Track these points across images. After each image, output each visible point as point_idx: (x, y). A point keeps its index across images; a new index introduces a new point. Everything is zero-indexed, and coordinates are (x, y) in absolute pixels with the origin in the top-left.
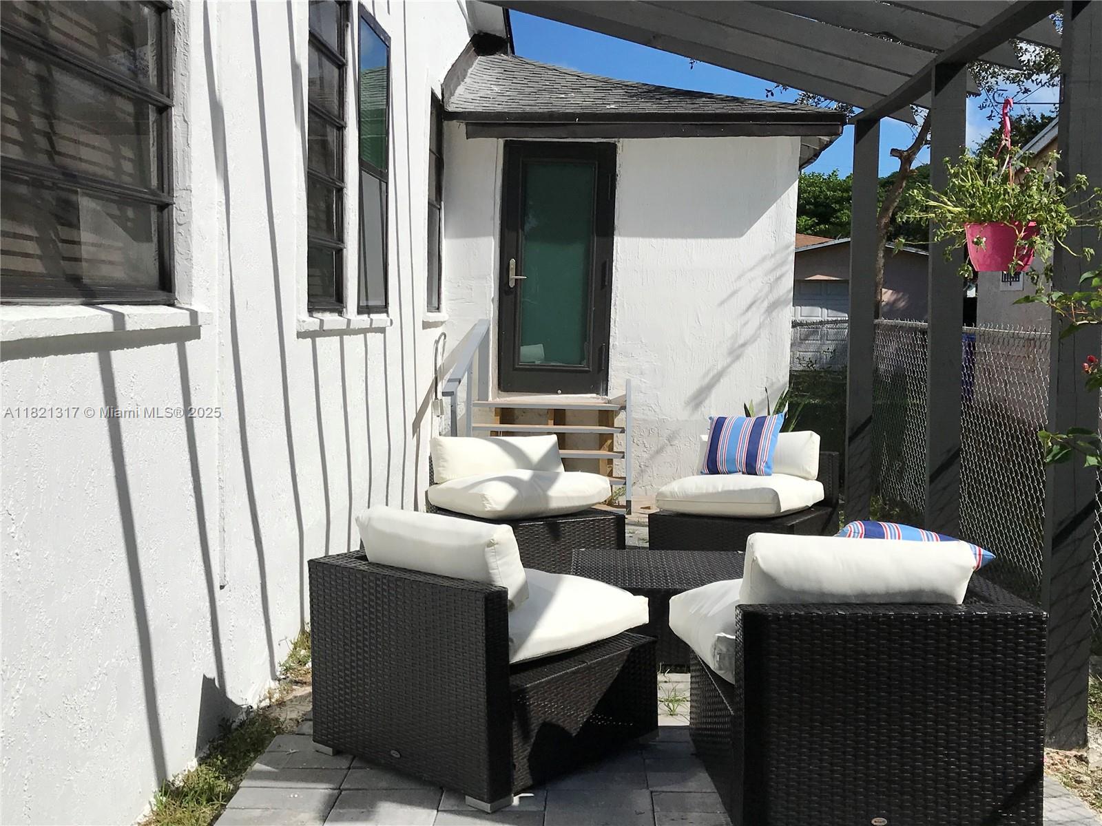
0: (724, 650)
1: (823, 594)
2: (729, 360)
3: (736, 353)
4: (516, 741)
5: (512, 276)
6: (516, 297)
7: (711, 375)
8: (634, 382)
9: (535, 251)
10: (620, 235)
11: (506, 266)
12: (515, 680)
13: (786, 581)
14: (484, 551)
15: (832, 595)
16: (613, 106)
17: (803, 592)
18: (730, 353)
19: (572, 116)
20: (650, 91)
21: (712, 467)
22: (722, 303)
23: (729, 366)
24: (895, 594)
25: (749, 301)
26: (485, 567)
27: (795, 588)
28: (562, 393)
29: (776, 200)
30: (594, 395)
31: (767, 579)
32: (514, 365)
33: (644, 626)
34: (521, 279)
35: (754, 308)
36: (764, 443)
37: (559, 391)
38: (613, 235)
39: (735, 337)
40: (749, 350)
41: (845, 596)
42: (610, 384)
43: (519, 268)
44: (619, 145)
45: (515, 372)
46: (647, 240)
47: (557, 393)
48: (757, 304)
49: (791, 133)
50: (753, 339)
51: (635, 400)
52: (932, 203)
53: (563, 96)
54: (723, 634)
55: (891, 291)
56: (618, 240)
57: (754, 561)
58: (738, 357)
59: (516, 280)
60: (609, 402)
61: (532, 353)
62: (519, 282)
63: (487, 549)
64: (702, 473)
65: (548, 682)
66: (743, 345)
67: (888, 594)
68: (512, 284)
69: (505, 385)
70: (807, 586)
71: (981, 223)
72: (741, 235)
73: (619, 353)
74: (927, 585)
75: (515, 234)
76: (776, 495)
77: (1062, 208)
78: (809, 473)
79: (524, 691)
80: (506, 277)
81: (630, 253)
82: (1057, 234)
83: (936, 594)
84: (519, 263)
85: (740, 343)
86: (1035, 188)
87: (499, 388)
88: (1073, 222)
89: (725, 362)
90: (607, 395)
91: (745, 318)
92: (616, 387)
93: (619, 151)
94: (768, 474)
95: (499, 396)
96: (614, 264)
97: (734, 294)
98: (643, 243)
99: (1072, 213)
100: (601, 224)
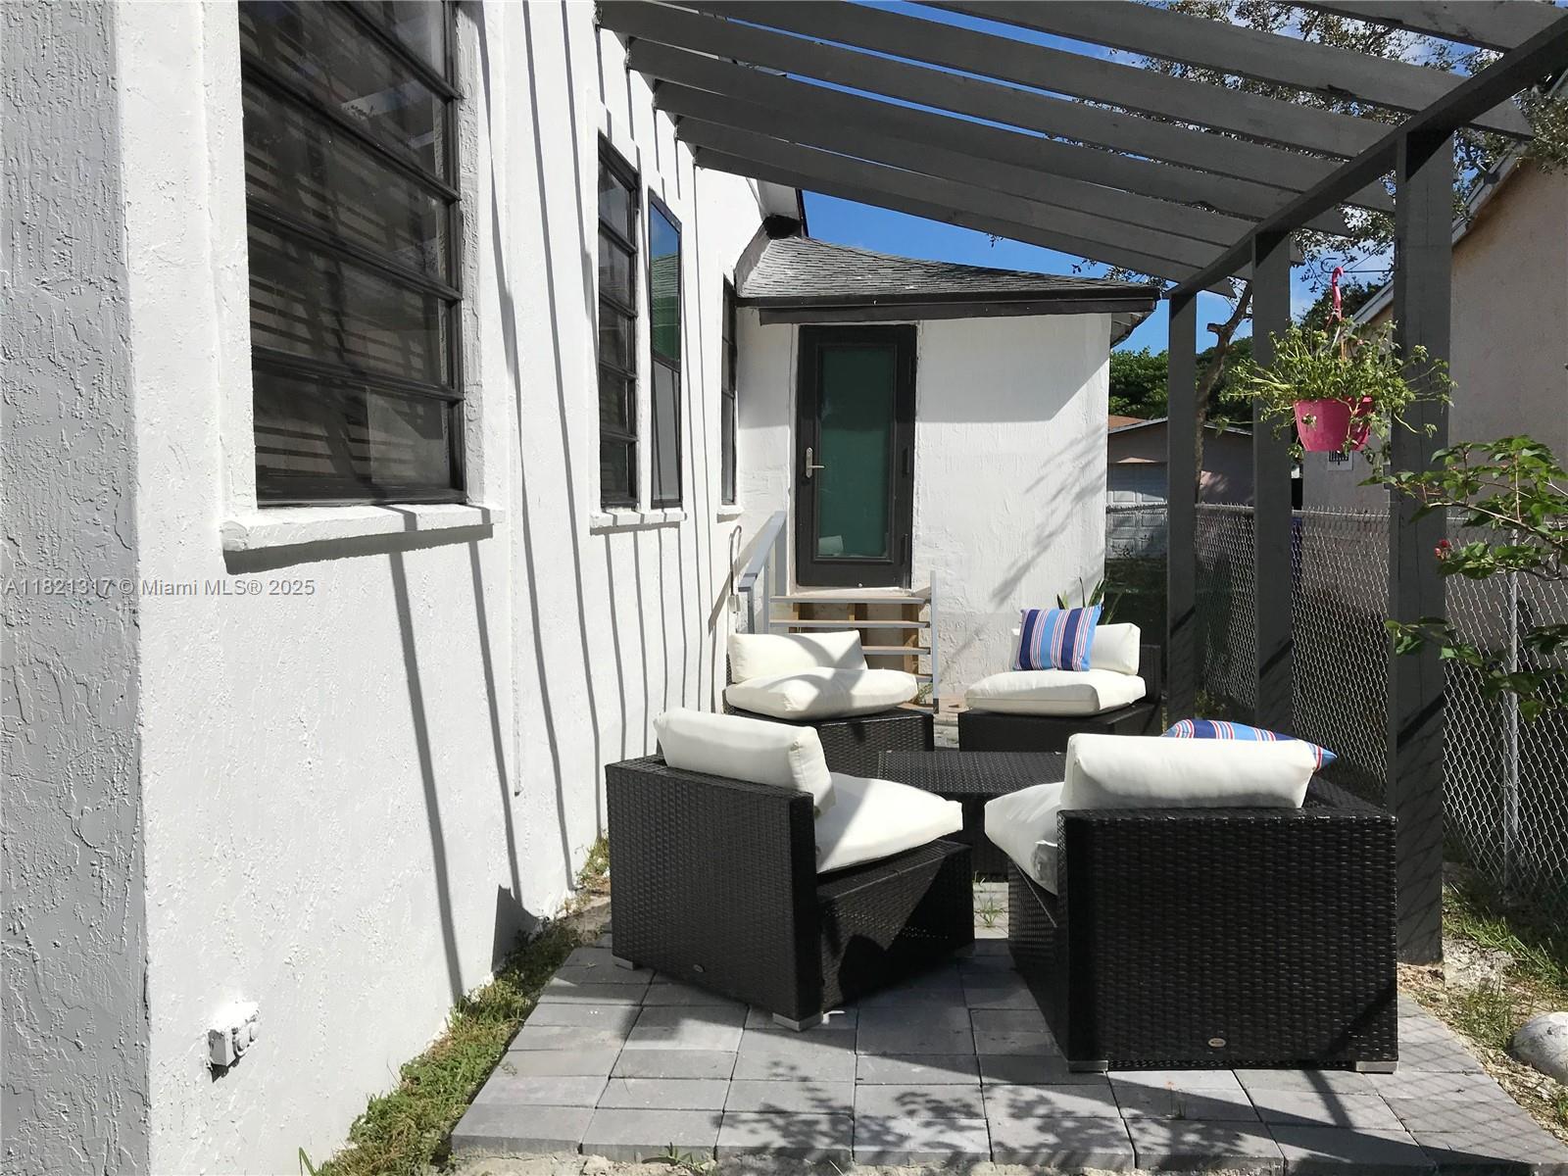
0: (1045, 858)
1: (1151, 798)
2: (1035, 552)
3: (1043, 543)
4: (825, 956)
5: (810, 466)
6: (813, 488)
8: (940, 574)
9: (832, 439)
10: (921, 420)
11: (802, 456)
12: (823, 891)
14: (787, 755)
15: (1160, 799)
16: (912, 287)
17: (1129, 796)
18: (1036, 544)
19: (870, 298)
20: (951, 271)
21: (1025, 663)
22: (1028, 491)
23: (1037, 556)
25: (1056, 489)
26: (789, 771)
28: (864, 586)
29: (1088, 380)
30: (897, 588)
31: (1089, 782)
32: (812, 558)
33: (958, 832)
34: (818, 469)
35: (1061, 496)
36: (1081, 637)
37: (860, 585)
38: (914, 420)
39: (1041, 527)
40: (1058, 540)
41: (1174, 800)
42: (913, 576)
43: (816, 457)
44: (919, 327)
45: (814, 565)
46: (951, 425)
47: (858, 587)
48: (1066, 490)
49: (1101, 310)
50: (1062, 528)
51: (939, 592)
52: (1257, 380)
53: (859, 278)
54: (1044, 842)
55: (1209, 474)
56: (919, 426)
57: (1077, 764)
58: (1045, 548)
59: (813, 470)
60: (913, 595)
61: (831, 545)
62: (816, 471)
63: (791, 753)
64: (1014, 669)
65: (858, 893)
66: (1051, 535)
67: (1220, 798)
68: (809, 474)
69: (803, 579)
70: (1134, 790)
71: (1311, 400)
72: (1049, 418)
73: (923, 544)
74: (1263, 788)
75: (811, 423)
76: (1094, 692)
77: (1400, 382)
78: (1129, 668)
79: (832, 902)
80: (802, 467)
81: (932, 440)
82: (1394, 410)
83: (1273, 796)
84: (816, 452)
85: (1047, 533)
86: (1369, 361)
87: (797, 582)
88: (1412, 396)
89: (1031, 554)
90: (910, 587)
91: (1054, 504)
92: (920, 579)
93: (919, 333)
94: (1086, 670)
95: (797, 590)
96: (916, 451)
97: (1041, 479)
98: (946, 428)
99: (1411, 387)
100: (902, 411)
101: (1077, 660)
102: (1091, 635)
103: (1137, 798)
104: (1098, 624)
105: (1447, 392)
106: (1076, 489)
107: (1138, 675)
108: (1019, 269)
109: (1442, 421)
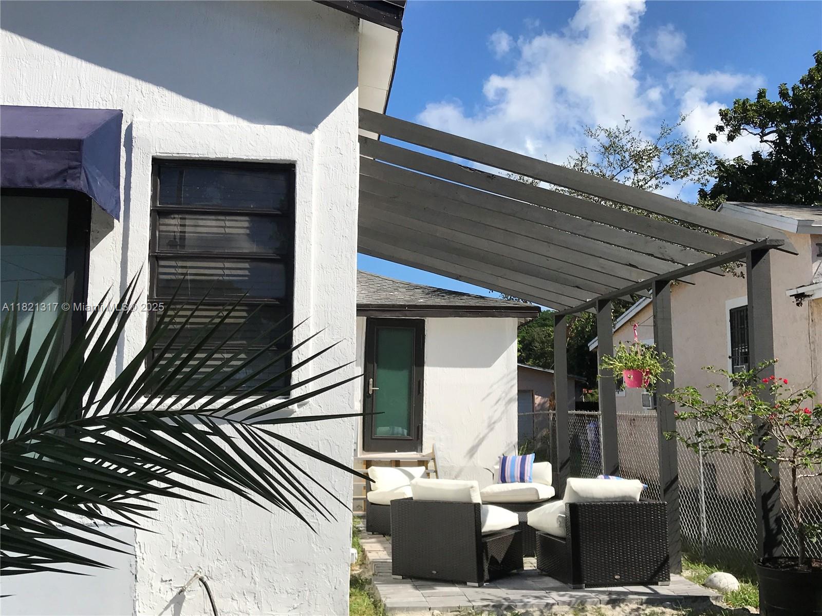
0: (561, 520)
1: (593, 498)
2: (487, 431)
3: (491, 426)
4: (485, 561)
5: (371, 388)
6: (373, 399)
7: (479, 439)
8: (437, 446)
9: (383, 374)
10: (428, 366)
11: (367, 382)
12: (484, 540)
13: (582, 494)
14: (469, 491)
15: (597, 498)
16: (422, 301)
17: (587, 498)
18: (489, 426)
19: (404, 306)
20: (435, 291)
21: (503, 480)
22: (484, 399)
23: (488, 433)
24: (617, 498)
25: (497, 398)
26: (470, 496)
27: (585, 496)
28: (398, 452)
29: (507, 349)
30: (415, 453)
31: (575, 493)
32: (371, 436)
33: (517, 525)
34: (376, 390)
35: (500, 402)
36: (527, 467)
37: (396, 451)
38: (424, 366)
39: (490, 418)
40: (497, 426)
41: (601, 499)
42: (423, 446)
43: (375, 383)
44: (426, 320)
45: (373, 441)
46: (441, 368)
47: (395, 452)
48: (501, 400)
49: (513, 316)
50: (500, 419)
51: (438, 455)
52: (611, 362)
53: (392, 294)
54: (560, 515)
55: (540, 397)
56: (426, 369)
58: (492, 429)
59: (373, 390)
60: (424, 456)
61: (382, 431)
62: (374, 391)
63: (471, 489)
64: (498, 483)
65: (492, 540)
66: (494, 423)
67: (615, 498)
68: (371, 392)
69: (366, 448)
70: (589, 495)
71: (630, 370)
72: (490, 366)
73: (429, 429)
74: (627, 494)
75: (372, 366)
76: (537, 491)
77: (658, 364)
78: (548, 482)
79: (486, 543)
80: (367, 388)
81: (433, 376)
82: (657, 374)
83: (630, 497)
84: (375, 381)
85: (493, 421)
86: (648, 357)
87: (364, 449)
88: (663, 370)
89: (486, 431)
90: (422, 452)
91: (495, 407)
92: (427, 449)
93: (426, 323)
94: (531, 482)
95: (363, 454)
96: (425, 381)
97: (489, 395)
98: (439, 370)
99: (662, 366)
100: (418, 361)
101: (526, 478)
102: (531, 468)
103: (590, 498)
104: (534, 462)
105: (673, 368)
106: (507, 399)
107: (552, 485)
108: (470, 293)
109: (672, 379)
